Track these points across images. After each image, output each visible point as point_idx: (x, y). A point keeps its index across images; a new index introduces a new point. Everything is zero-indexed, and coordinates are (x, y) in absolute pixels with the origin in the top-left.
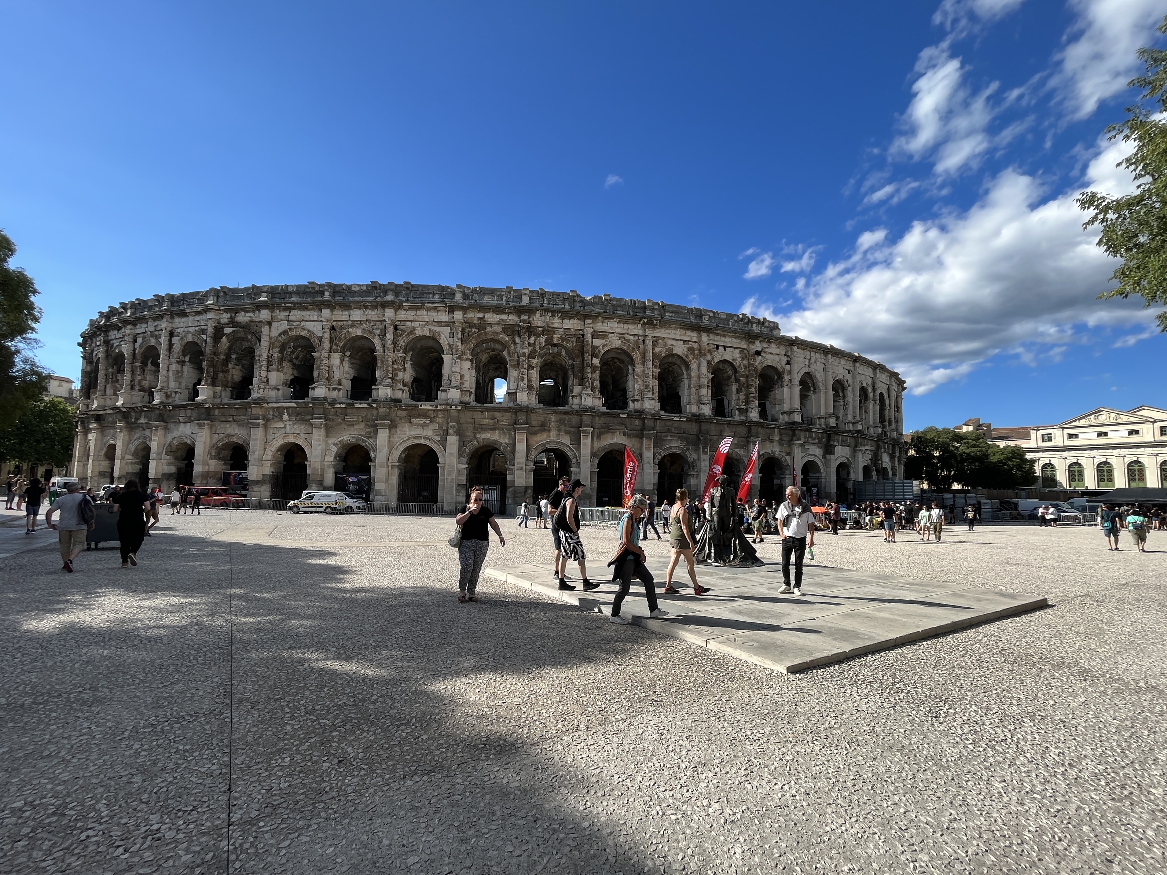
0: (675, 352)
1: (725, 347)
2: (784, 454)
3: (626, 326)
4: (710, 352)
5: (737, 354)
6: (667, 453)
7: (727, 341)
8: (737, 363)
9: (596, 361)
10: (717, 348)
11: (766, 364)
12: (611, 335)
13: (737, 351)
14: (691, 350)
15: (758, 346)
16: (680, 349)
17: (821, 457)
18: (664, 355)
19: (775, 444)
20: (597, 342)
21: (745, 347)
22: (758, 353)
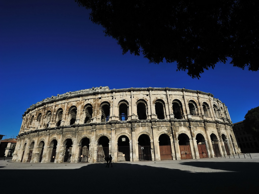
0: (73, 105)
1: (88, 99)
2: (108, 134)
3: (62, 101)
4: (83, 102)
5: (92, 101)
6: (66, 139)
7: (89, 97)
8: (92, 104)
9: (55, 113)
10: (86, 101)
11: (103, 101)
12: (59, 105)
13: (92, 99)
14: (78, 103)
15: (100, 96)
16: (74, 104)
17: (129, 134)
18: (70, 107)
19: (105, 130)
20: (56, 108)
21: (95, 97)
22: (100, 98)
